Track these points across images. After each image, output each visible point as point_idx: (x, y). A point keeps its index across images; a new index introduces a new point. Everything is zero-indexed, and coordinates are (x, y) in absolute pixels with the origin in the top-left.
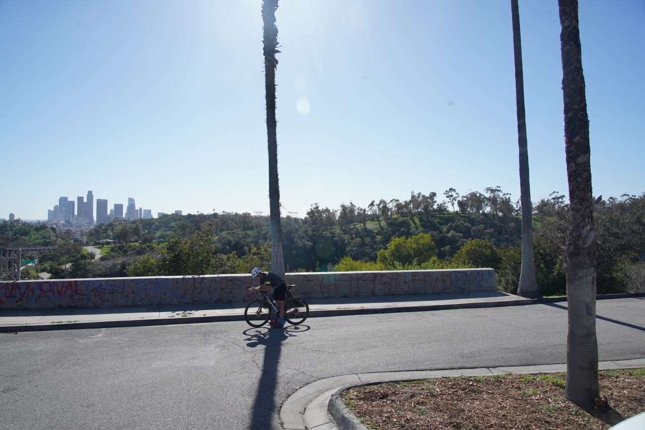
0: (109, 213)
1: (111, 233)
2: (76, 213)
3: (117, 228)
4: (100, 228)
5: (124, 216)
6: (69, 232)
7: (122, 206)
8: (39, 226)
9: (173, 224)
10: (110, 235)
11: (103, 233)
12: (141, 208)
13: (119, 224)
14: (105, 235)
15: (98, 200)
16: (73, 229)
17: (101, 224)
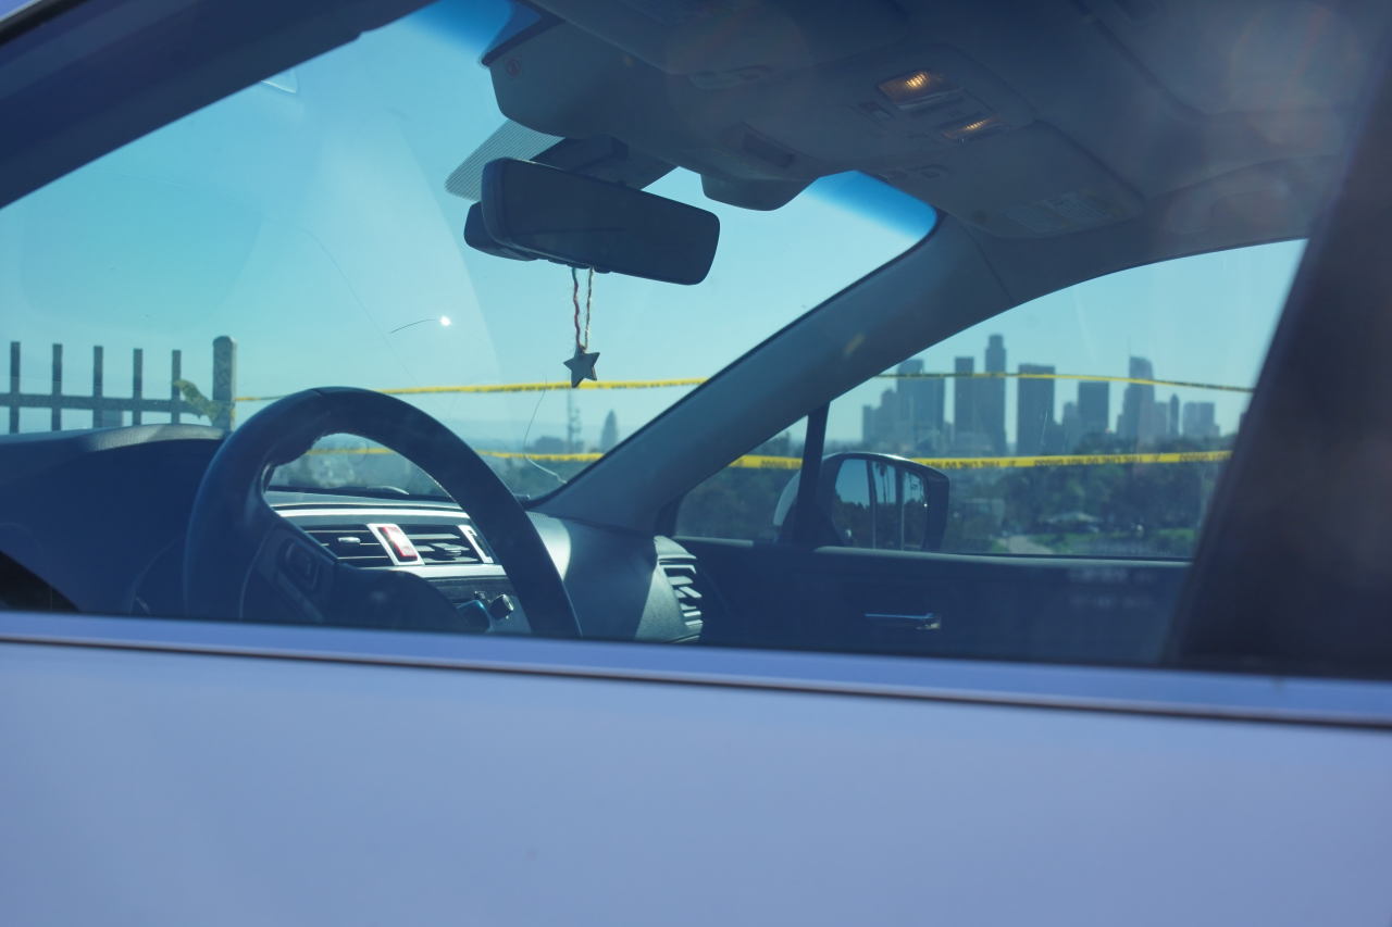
0: (1058, 416)
1: (1084, 496)
2: (949, 415)
5: (1115, 423)
15: (1021, 367)
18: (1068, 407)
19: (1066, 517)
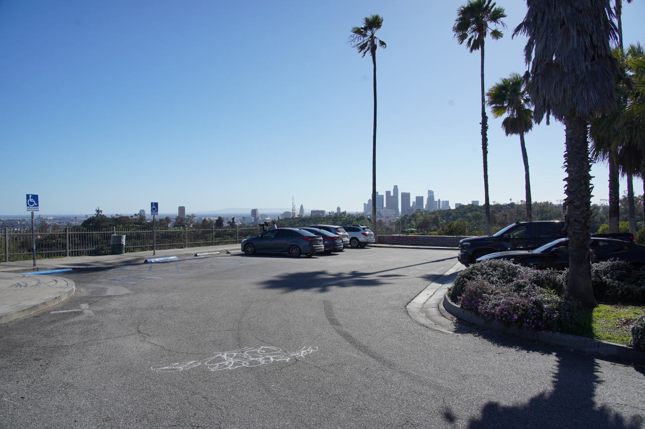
0: (411, 205)
1: (414, 223)
2: (385, 206)
3: (419, 219)
4: (405, 219)
5: (424, 207)
6: (381, 223)
7: (422, 198)
8: (359, 217)
9: (469, 214)
10: (413, 225)
11: (408, 223)
12: (439, 200)
13: (421, 215)
14: (409, 225)
15: (402, 193)
16: (383, 220)
17: (406, 215)
18: (414, 202)
19: (409, 230)
